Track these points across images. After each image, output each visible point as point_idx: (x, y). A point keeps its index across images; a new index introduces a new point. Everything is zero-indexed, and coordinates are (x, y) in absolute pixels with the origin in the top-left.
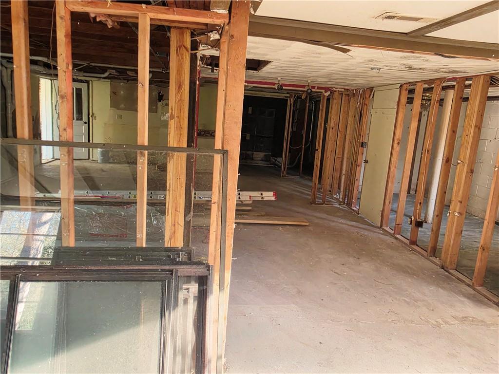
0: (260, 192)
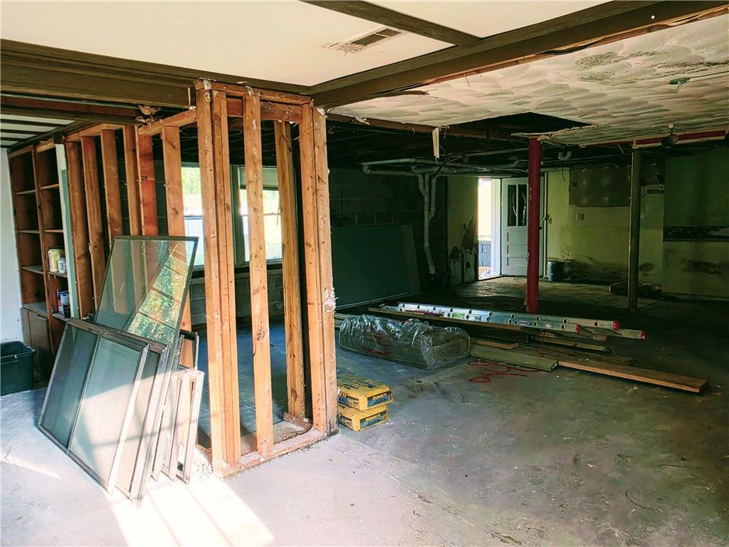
0: (595, 321)
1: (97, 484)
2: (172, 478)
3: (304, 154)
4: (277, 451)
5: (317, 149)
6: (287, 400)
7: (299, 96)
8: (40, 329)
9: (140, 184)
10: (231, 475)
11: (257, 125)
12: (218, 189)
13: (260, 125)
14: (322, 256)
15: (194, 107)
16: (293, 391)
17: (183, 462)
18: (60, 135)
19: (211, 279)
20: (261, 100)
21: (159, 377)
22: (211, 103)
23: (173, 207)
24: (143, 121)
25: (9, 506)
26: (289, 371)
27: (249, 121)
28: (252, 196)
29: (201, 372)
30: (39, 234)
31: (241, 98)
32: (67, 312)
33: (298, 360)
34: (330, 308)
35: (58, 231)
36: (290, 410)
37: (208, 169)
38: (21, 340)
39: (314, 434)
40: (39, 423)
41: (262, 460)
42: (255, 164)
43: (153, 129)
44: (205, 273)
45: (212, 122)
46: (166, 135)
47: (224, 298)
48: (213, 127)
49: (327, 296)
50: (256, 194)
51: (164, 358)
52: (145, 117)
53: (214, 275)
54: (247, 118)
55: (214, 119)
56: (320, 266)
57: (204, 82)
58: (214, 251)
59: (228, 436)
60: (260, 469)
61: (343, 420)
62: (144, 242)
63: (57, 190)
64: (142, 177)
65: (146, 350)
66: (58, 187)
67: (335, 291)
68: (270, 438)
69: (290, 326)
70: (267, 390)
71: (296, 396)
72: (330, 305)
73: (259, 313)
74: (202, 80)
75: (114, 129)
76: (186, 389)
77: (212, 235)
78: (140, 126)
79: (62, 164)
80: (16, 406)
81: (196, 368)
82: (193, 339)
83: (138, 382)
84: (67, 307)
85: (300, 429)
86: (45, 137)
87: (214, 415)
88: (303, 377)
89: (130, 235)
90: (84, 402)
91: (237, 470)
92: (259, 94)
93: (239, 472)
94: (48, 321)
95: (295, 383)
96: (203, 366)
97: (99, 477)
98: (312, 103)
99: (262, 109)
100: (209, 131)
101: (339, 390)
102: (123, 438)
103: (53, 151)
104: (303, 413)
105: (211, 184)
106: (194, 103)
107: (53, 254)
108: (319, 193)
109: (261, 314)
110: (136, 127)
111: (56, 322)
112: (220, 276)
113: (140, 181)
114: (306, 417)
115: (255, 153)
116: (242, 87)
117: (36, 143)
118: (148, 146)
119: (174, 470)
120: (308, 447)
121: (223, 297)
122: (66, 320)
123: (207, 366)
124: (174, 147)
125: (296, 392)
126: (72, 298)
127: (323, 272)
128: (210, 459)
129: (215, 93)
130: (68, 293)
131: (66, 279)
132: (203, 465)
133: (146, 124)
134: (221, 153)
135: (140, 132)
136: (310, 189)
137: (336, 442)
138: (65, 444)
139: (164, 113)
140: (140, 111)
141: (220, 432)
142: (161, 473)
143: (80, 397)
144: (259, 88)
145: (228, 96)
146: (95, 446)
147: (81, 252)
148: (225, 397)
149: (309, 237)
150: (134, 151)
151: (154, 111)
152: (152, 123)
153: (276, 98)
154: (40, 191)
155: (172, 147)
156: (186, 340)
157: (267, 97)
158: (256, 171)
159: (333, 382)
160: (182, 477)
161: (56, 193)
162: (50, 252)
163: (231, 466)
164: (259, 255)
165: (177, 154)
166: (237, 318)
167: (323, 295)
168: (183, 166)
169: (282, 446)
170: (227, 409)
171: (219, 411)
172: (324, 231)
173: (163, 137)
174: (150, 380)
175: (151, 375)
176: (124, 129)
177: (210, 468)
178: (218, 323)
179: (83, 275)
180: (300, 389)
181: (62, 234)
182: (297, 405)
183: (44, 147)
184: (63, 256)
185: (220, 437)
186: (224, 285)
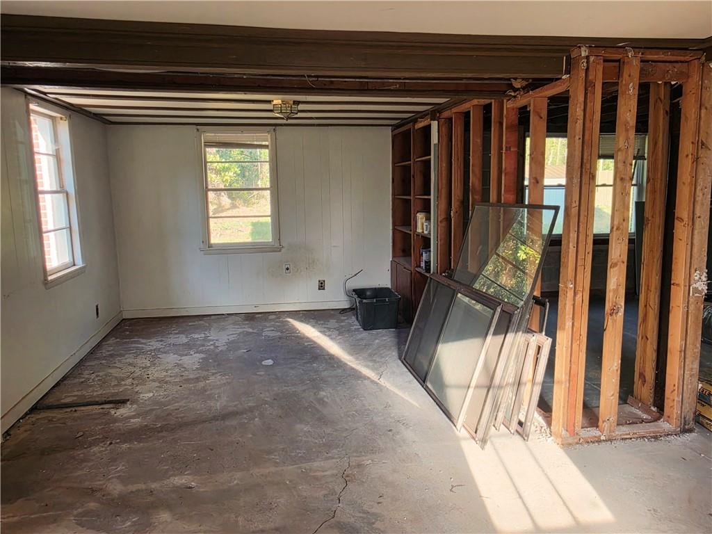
1: (447, 419)
2: (512, 431)
3: (686, 117)
4: (620, 433)
5: (703, 111)
6: (633, 383)
7: (688, 51)
8: (405, 280)
9: (504, 155)
10: (570, 444)
11: (634, 88)
12: (585, 157)
13: (637, 88)
14: (696, 232)
15: (568, 76)
16: (642, 375)
17: (523, 420)
18: (435, 113)
19: (569, 248)
20: (641, 61)
21: (510, 336)
22: (587, 69)
23: (534, 176)
24: (513, 94)
25: (382, 418)
26: (638, 354)
27: (625, 85)
28: (620, 165)
29: (549, 339)
30: (410, 200)
31: (619, 61)
32: (428, 267)
33: (651, 343)
34: (700, 292)
35: (426, 197)
36: (635, 393)
37: (577, 138)
38: (389, 286)
39: (664, 425)
40: (403, 358)
41: (603, 438)
42: (627, 130)
43: (521, 102)
44: (563, 243)
45: (586, 89)
46: (535, 106)
47: (580, 269)
48: (586, 94)
49: (697, 278)
50: (624, 162)
51: (516, 319)
52: (515, 90)
53: (572, 245)
54: (624, 82)
55: (589, 86)
56: (692, 243)
57: (582, 48)
58: (574, 221)
59: (570, 406)
60: (600, 446)
61: (701, 419)
62: (502, 208)
63: (429, 161)
64: (506, 147)
65: (499, 310)
66: (430, 159)
67: (707, 273)
68: (614, 418)
69: (646, 306)
70: (615, 368)
71: (645, 381)
72: (700, 289)
73: (615, 287)
74: (580, 47)
75: (483, 103)
76: (532, 352)
77: (574, 205)
78: (509, 100)
79: (434, 139)
80: (385, 340)
81: (544, 333)
82: (543, 305)
83: (489, 338)
84: (428, 263)
85: (645, 416)
86: (423, 115)
87: (558, 382)
88: (655, 362)
89: (489, 202)
90: (440, 347)
91: (576, 441)
92: (640, 55)
93: (577, 443)
94: (411, 273)
95: (644, 367)
96: (552, 333)
97: (450, 414)
98: (704, 58)
99: (642, 70)
100: (581, 99)
101: (700, 385)
102: (473, 384)
103: (428, 127)
104: (651, 400)
105: (578, 154)
106: (568, 72)
107: (420, 217)
108: (701, 161)
109: (617, 289)
110: (505, 101)
111: (418, 275)
112: (577, 246)
113: (504, 151)
114: (654, 406)
115: (629, 119)
116: (622, 49)
117: (415, 121)
118: (514, 118)
119: (514, 425)
120: (656, 438)
121: (578, 268)
122: (426, 274)
123: (556, 333)
124: (541, 118)
125: (644, 377)
126: (433, 256)
127: (695, 250)
128: (549, 424)
129: (592, 59)
130: (430, 251)
131: (430, 239)
132: (542, 427)
133: (515, 97)
134: (591, 121)
135: (508, 105)
136: (690, 156)
137: (690, 441)
138: (422, 378)
139: (535, 84)
140: (511, 84)
141: (562, 400)
142: (502, 425)
143: (437, 342)
144: (641, 48)
145: (605, 61)
146: (447, 386)
147: (443, 216)
148: (570, 367)
149: (682, 211)
150: (501, 124)
151: (525, 83)
152: (521, 96)
153: (661, 56)
154: (415, 162)
155: (538, 118)
156: (536, 306)
157: (649, 57)
158: (627, 139)
159: (693, 374)
160: (521, 433)
161: (427, 164)
162: (418, 214)
163: (570, 436)
164: (621, 227)
165: (543, 125)
166: (590, 290)
167: (693, 276)
168: (548, 136)
169: (625, 430)
170: (571, 379)
171: (564, 380)
172: (703, 204)
173: (531, 108)
174: (500, 338)
175: (502, 334)
176: (493, 104)
177: (548, 431)
178: (570, 294)
179: (443, 237)
180: (650, 374)
181: (430, 200)
182: (645, 391)
183: (421, 124)
184: (428, 219)
185: (562, 404)
186: (581, 256)
